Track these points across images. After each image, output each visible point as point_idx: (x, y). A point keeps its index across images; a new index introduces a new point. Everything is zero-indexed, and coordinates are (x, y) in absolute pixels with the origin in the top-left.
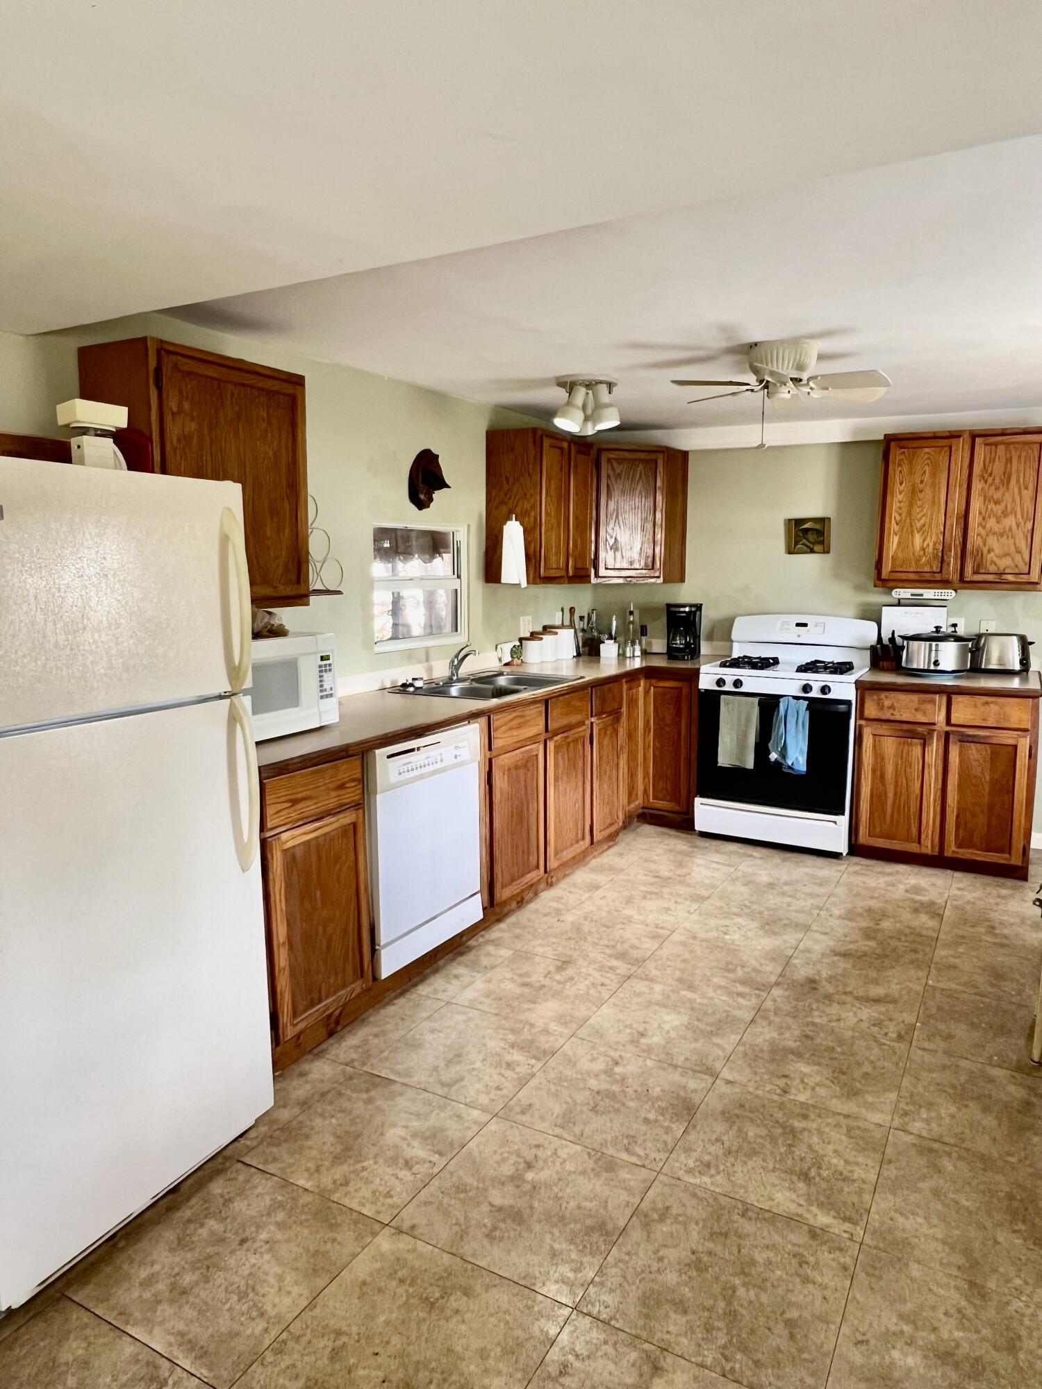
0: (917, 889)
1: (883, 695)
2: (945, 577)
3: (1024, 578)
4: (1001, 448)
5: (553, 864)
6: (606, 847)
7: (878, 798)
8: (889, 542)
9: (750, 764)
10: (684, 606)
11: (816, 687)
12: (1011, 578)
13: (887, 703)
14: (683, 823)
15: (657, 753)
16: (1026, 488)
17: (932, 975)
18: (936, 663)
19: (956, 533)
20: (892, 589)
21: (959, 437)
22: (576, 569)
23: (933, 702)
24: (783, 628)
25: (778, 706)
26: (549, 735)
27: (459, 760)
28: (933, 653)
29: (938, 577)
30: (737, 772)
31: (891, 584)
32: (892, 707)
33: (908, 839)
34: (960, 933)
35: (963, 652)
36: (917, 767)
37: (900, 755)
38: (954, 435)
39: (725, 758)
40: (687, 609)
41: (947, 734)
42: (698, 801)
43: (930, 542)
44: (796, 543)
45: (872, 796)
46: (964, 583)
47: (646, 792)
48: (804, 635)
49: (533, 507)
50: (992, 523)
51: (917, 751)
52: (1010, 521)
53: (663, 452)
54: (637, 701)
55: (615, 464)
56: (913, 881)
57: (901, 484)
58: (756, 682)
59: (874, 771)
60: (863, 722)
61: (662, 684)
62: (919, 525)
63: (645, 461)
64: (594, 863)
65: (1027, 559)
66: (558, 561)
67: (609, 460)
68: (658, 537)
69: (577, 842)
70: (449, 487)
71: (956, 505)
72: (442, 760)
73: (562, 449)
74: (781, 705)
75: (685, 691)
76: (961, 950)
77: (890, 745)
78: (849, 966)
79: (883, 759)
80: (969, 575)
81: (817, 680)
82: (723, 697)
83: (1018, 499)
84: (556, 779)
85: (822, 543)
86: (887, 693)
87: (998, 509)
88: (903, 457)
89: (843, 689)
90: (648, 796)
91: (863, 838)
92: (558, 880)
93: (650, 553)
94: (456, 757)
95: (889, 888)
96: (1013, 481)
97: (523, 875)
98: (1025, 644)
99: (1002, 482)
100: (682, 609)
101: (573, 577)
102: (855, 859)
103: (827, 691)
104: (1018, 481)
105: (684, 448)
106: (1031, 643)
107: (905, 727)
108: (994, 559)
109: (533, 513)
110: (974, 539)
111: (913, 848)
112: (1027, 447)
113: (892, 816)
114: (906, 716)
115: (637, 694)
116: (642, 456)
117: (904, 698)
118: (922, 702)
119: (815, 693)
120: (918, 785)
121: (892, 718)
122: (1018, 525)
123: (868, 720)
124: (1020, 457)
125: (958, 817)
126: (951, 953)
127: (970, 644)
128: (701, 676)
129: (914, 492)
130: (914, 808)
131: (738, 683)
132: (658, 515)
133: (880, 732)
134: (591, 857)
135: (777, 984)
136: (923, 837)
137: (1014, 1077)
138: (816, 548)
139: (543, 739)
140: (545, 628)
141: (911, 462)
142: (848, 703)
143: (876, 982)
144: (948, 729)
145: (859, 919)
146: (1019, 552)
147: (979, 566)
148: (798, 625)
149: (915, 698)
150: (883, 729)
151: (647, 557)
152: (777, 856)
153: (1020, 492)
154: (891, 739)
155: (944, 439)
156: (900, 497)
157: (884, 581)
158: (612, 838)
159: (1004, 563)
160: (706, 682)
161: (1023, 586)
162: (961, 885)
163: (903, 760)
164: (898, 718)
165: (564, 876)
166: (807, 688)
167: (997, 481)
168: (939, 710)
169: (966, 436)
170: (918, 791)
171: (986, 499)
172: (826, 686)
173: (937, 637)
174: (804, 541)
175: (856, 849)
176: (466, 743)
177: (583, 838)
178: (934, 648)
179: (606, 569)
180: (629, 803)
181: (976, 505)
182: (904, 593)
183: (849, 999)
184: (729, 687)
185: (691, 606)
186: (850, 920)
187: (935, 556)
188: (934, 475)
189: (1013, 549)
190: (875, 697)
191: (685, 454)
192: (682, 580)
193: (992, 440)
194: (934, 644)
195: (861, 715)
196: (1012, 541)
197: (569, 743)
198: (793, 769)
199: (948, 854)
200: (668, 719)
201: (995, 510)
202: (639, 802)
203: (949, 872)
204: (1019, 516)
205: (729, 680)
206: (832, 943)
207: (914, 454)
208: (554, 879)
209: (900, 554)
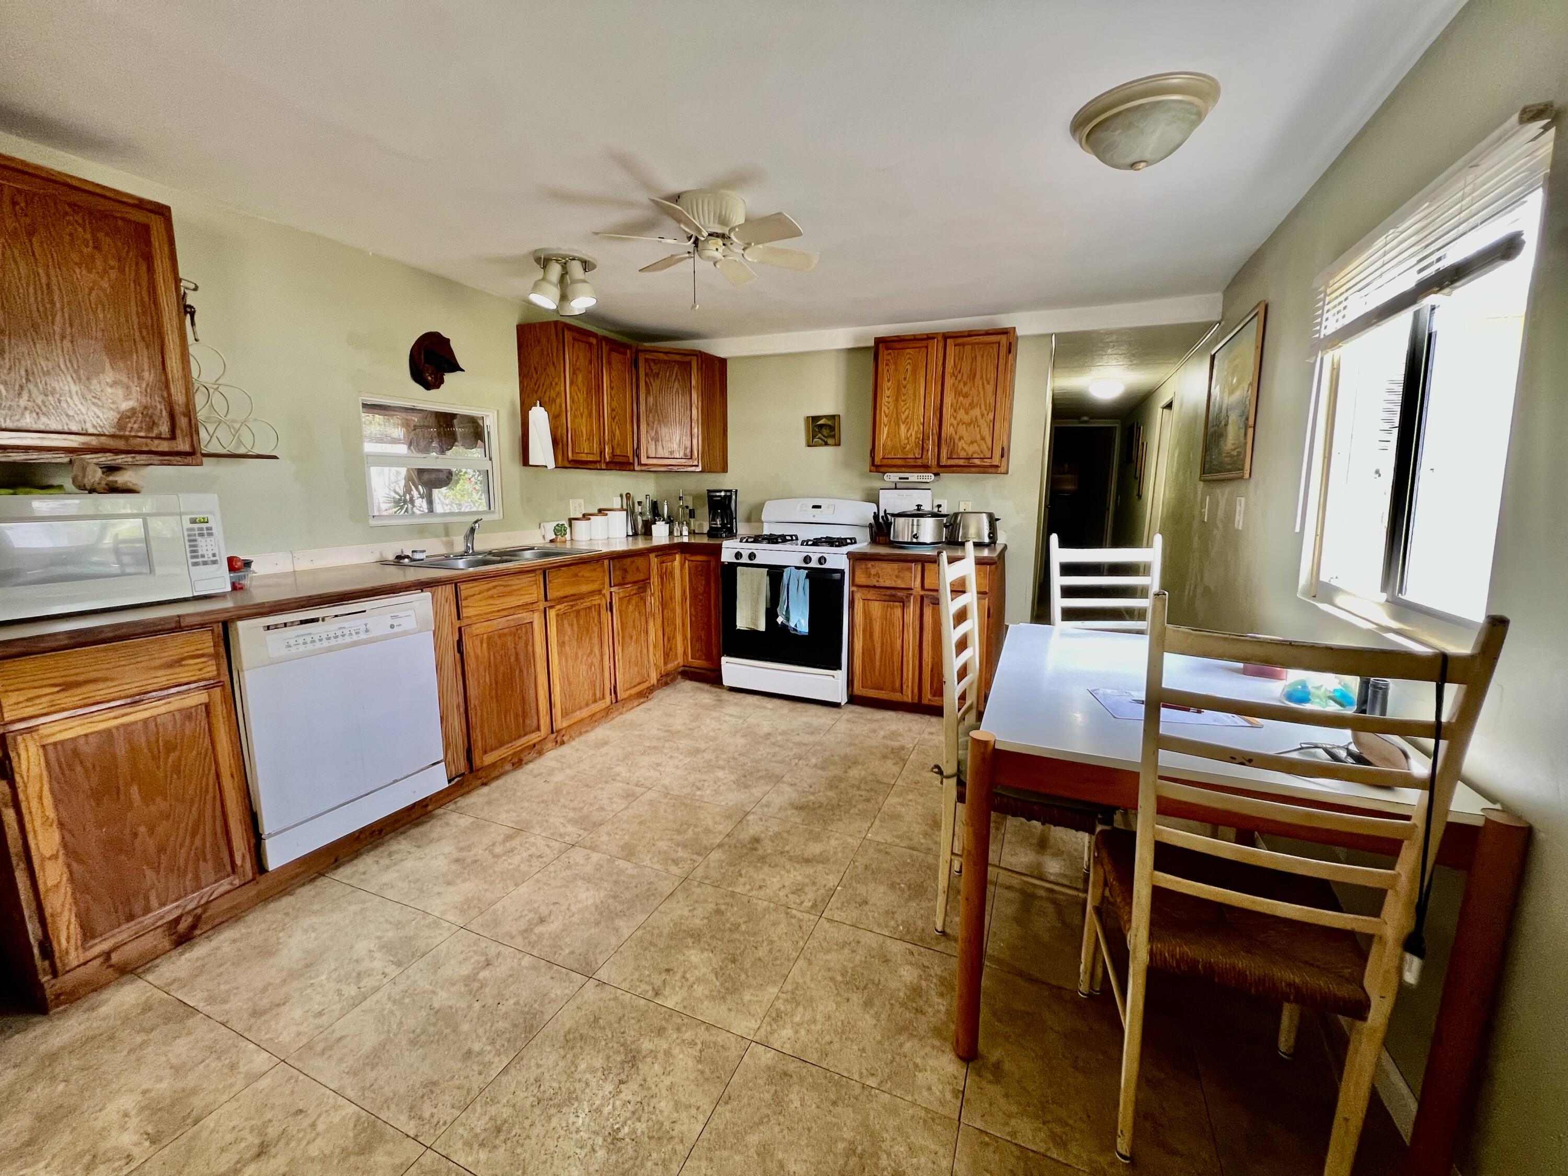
0: (894, 735)
1: (870, 564)
2: (925, 461)
3: (988, 462)
4: (968, 348)
5: (560, 723)
6: (636, 703)
7: (868, 653)
8: (880, 433)
9: (762, 627)
10: (720, 491)
11: (815, 558)
12: (977, 462)
13: (873, 571)
14: (713, 677)
15: (693, 619)
16: (988, 383)
17: (873, 829)
18: (915, 536)
19: (934, 422)
20: (884, 473)
21: (934, 338)
22: (613, 455)
23: (910, 569)
24: (800, 509)
25: (782, 576)
26: (548, 604)
27: (396, 629)
28: (915, 527)
29: (919, 462)
30: (752, 634)
31: (883, 469)
32: (877, 575)
33: (894, 690)
34: (917, 778)
35: (940, 526)
36: (898, 628)
37: (885, 618)
38: (930, 337)
39: (743, 622)
40: (723, 494)
41: (922, 597)
42: (724, 659)
43: (913, 432)
44: (814, 437)
45: (863, 653)
46: (940, 469)
47: (685, 653)
48: (819, 516)
49: (558, 394)
50: (961, 414)
51: (898, 612)
52: (976, 412)
53: (696, 355)
54: (672, 574)
55: (652, 364)
56: (893, 727)
57: (889, 381)
58: (768, 555)
59: (864, 631)
60: (855, 589)
61: (693, 558)
62: (903, 417)
63: (680, 363)
64: (619, 720)
65: (990, 446)
66: (591, 447)
67: (647, 360)
68: (695, 431)
69: (595, 701)
70: (463, 370)
71: (933, 398)
72: (367, 631)
73: (590, 344)
74: (785, 574)
75: (713, 564)
76: (910, 797)
77: (876, 608)
78: (798, 820)
79: (871, 620)
80: (944, 462)
81: (816, 552)
82: (739, 568)
83: (982, 393)
84: (561, 644)
85: (834, 436)
86: (873, 563)
87: (967, 402)
88: (889, 357)
89: (837, 559)
90: (687, 656)
91: (858, 690)
92: (572, 738)
93: (689, 444)
94: (392, 626)
95: (870, 735)
96: (978, 376)
97: (519, 737)
98: (993, 520)
99: (968, 377)
100: (718, 494)
101: (609, 462)
102: (853, 708)
103: (823, 561)
104: (982, 377)
105: (722, 356)
106: (998, 520)
107: (889, 592)
108: (964, 446)
109: (558, 401)
110: (947, 430)
111: (896, 697)
112: (988, 346)
113: (880, 670)
114: (888, 583)
115: (673, 568)
116: (678, 358)
117: (888, 567)
118: (901, 570)
119: (814, 564)
120: (899, 642)
121: (877, 584)
122: (982, 416)
123: (859, 586)
124: (983, 356)
125: (932, 671)
126: (901, 800)
127: (945, 520)
128: (723, 550)
129: (899, 390)
130: (897, 664)
131: (752, 556)
132: (694, 412)
133: (869, 597)
134: (616, 713)
135: (720, 846)
136: (905, 687)
137: (912, 953)
138: (830, 441)
139: (542, 608)
140: (600, 511)
141: (895, 364)
142: (842, 572)
143: (817, 838)
144: (922, 593)
145: (831, 768)
146: (983, 439)
147: (951, 453)
148: (814, 507)
149: (896, 566)
150: (870, 595)
151: (686, 448)
152: (785, 705)
153: (984, 388)
154: (877, 603)
155: (922, 341)
156: (888, 393)
157: (878, 467)
158: (645, 694)
159: (971, 449)
160: (727, 556)
161: (986, 470)
162: (933, 730)
163: (887, 620)
164: (882, 584)
165: (581, 734)
166: (807, 559)
167: (965, 377)
168: (915, 577)
169: (940, 338)
170: (899, 648)
171: (958, 393)
172: (822, 557)
173: (919, 514)
174: (820, 435)
175: (854, 699)
176: (412, 613)
177: (603, 697)
178: (915, 523)
179: (648, 457)
180: (665, 663)
181: (949, 399)
182: (894, 477)
183: (783, 860)
184: (745, 560)
185: (726, 491)
186: (823, 769)
187: (917, 444)
188: (915, 371)
189: (978, 437)
190: (863, 566)
191: (723, 362)
192: (724, 469)
193: (960, 340)
194: (915, 519)
195: (853, 583)
196: (977, 430)
197: (578, 612)
198: (796, 630)
199: (925, 701)
200: (701, 589)
201: (964, 402)
202: (680, 660)
203: (927, 717)
204: (983, 406)
205: (745, 554)
206: (794, 795)
207: (898, 354)
208: (565, 738)
209: (889, 443)
